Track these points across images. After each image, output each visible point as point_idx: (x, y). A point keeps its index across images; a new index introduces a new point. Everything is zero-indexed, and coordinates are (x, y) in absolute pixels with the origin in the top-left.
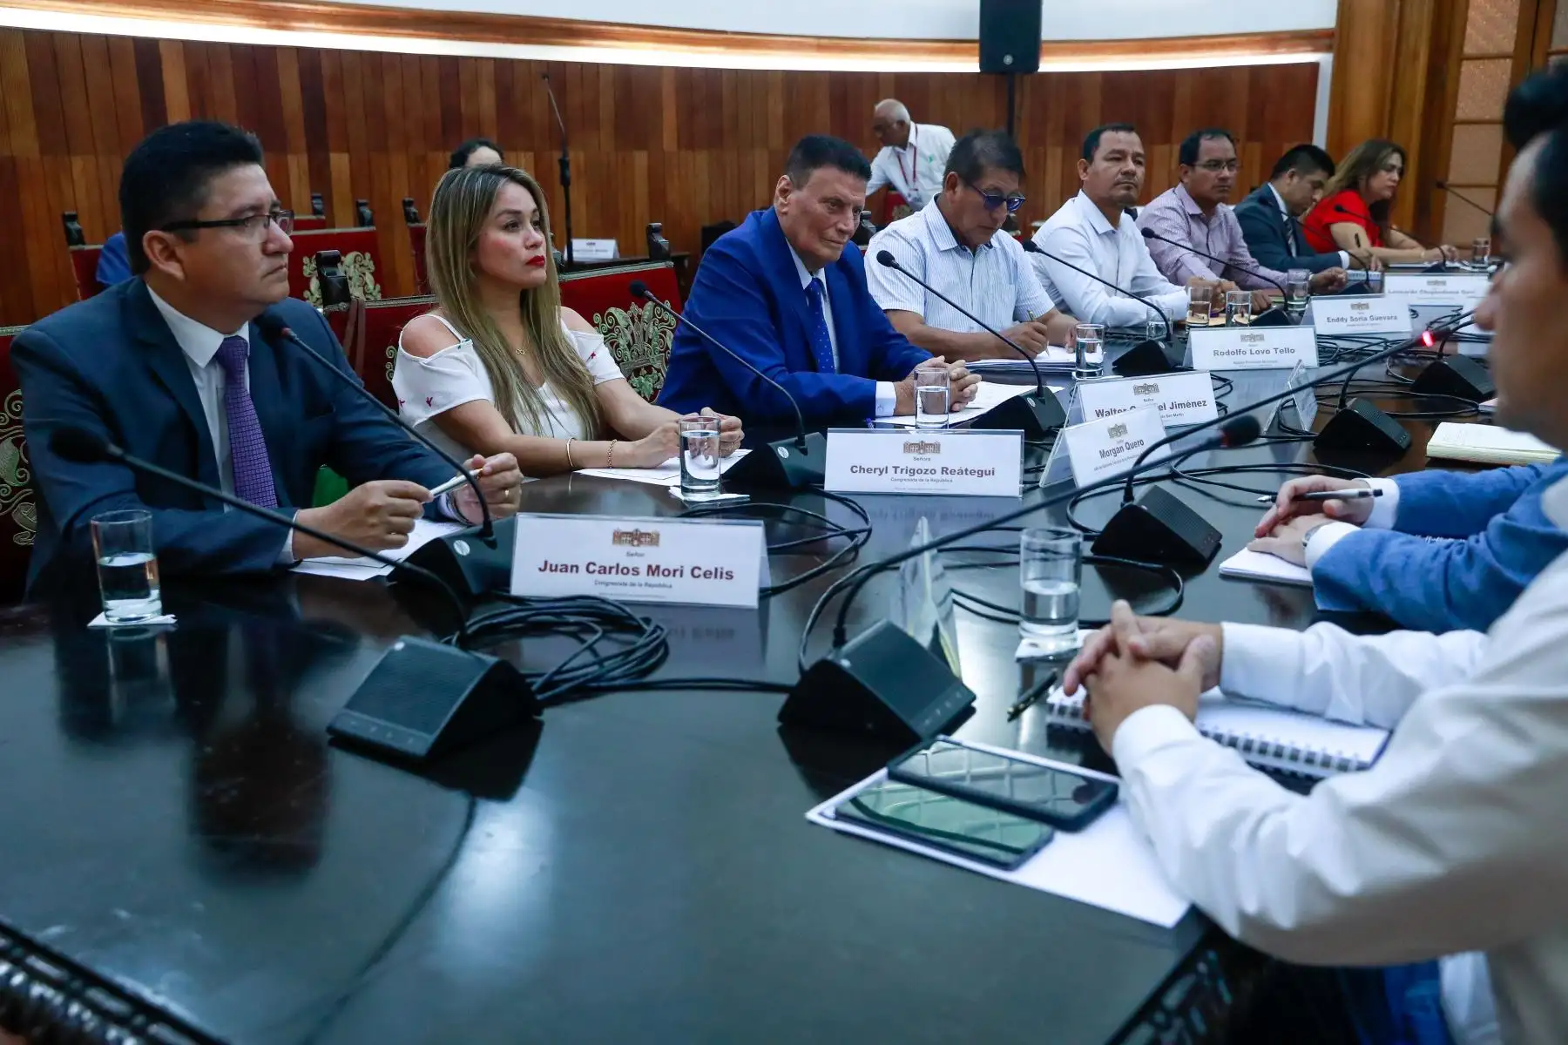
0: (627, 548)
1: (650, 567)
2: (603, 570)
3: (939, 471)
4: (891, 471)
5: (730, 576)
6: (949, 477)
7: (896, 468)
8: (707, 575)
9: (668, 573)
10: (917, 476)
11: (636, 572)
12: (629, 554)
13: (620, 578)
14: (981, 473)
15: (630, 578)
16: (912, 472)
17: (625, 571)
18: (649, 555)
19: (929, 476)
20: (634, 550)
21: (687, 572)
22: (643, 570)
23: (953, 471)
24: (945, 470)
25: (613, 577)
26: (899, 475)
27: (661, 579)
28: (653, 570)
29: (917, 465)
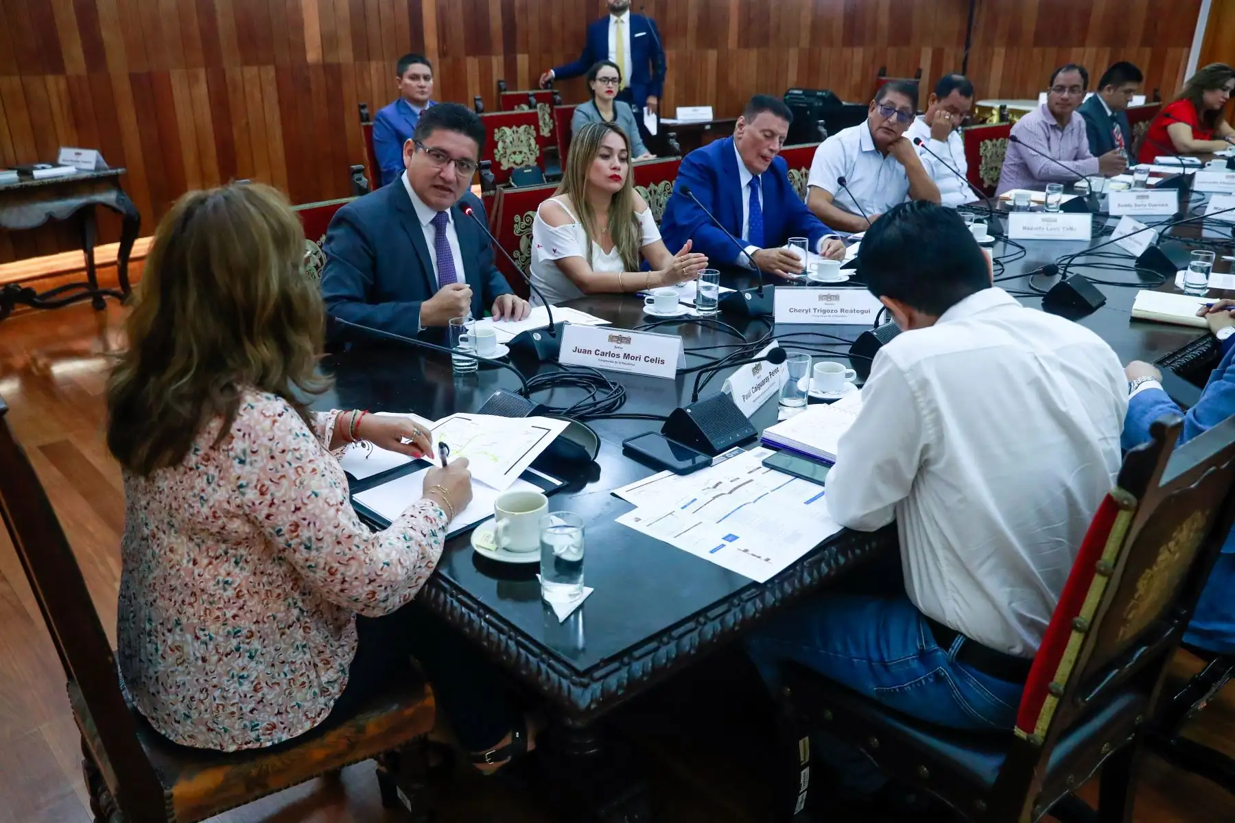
0: (615, 344)
1: (625, 354)
2: (603, 354)
3: (839, 311)
4: (812, 311)
5: (663, 362)
6: (845, 314)
7: (815, 309)
8: (652, 360)
9: (633, 358)
10: (827, 314)
11: (618, 356)
12: (616, 347)
13: (611, 359)
14: (863, 312)
15: (615, 359)
16: (824, 312)
17: (613, 355)
18: (626, 348)
19: (834, 314)
20: (618, 345)
21: (642, 359)
22: (622, 356)
23: (847, 311)
24: (842, 310)
25: (607, 358)
26: (817, 314)
27: (629, 361)
28: (626, 356)
29: (826, 308)
